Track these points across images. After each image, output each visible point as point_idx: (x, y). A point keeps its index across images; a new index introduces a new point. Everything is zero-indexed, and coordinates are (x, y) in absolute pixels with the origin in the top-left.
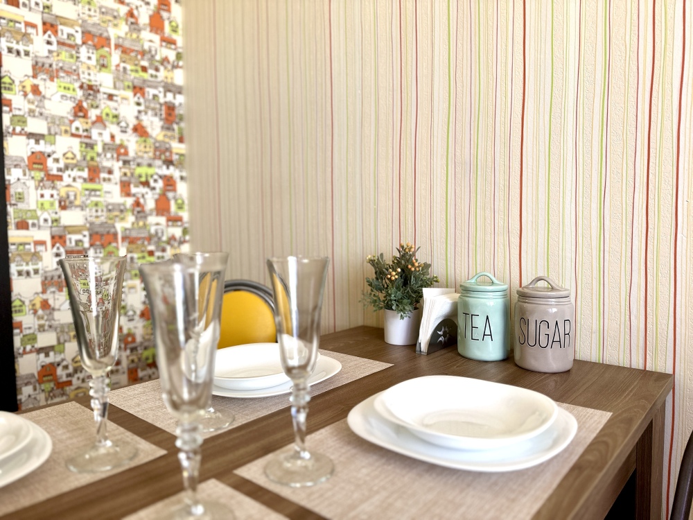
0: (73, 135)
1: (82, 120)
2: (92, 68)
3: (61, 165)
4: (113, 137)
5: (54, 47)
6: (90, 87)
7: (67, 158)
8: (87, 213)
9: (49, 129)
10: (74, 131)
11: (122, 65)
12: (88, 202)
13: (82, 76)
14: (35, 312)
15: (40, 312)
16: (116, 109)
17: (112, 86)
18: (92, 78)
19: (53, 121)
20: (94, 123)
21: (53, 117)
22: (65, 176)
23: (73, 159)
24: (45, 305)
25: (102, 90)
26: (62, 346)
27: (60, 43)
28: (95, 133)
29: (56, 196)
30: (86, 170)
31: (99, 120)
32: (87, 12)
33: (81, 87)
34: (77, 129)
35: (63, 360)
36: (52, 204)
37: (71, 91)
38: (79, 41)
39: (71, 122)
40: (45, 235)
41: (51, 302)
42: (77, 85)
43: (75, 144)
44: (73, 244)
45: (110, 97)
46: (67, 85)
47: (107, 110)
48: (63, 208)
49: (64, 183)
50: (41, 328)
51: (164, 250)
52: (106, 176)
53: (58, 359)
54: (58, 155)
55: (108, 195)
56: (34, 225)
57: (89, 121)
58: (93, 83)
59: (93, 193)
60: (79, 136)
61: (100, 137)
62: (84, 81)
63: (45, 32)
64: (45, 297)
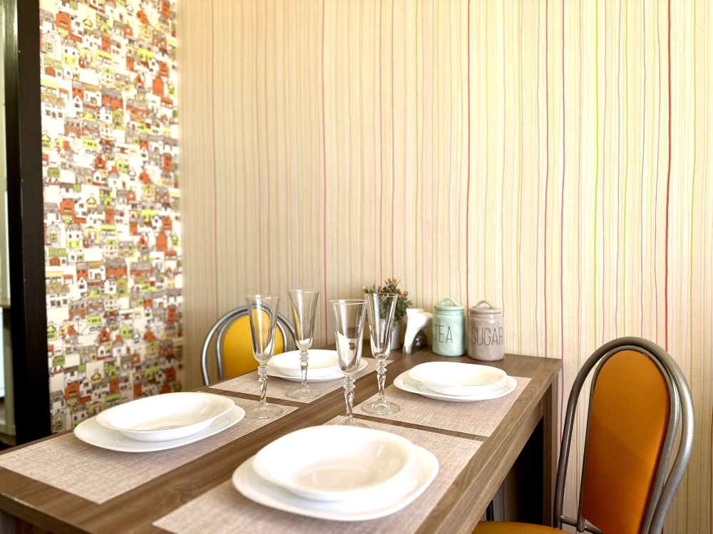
0: (95, 184)
1: (101, 170)
2: (109, 126)
3: (85, 210)
4: (124, 184)
5: (81, 109)
6: (108, 142)
7: (90, 204)
8: (104, 249)
9: (77, 180)
10: (95, 180)
11: (132, 123)
12: (105, 241)
13: (101, 133)
14: (64, 337)
15: (68, 337)
16: (127, 161)
17: (124, 141)
18: (109, 134)
19: (80, 172)
20: (110, 173)
21: (80, 169)
22: (88, 218)
23: (94, 204)
24: (72, 330)
25: (116, 144)
26: (83, 366)
27: (86, 106)
28: (110, 181)
29: (81, 237)
30: (104, 213)
31: (114, 170)
32: (106, 79)
33: (101, 143)
34: (98, 178)
35: (84, 378)
36: (78, 244)
37: (93, 146)
38: (99, 104)
39: (93, 172)
40: (71, 270)
41: (76, 328)
42: (98, 141)
43: (96, 191)
44: (93, 277)
46: (90, 141)
47: (120, 162)
48: (86, 246)
49: (87, 225)
50: (68, 351)
51: (162, 281)
52: (119, 218)
53: (81, 378)
54: (83, 201)
55: (120, 234)
56: (64, 261)
57: (107, 171)
58: (110, 139)
59: (109, 233)
60: (99, 184)
61: (115, 184)
62: (103, 137)
63: (74, 97)
64: (71, 323)
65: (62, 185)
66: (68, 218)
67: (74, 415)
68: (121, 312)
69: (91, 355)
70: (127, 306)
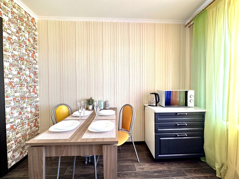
1: (19, 75)
2: (21, 64)
3: (15, 84)
4: (25, 78)
5: (14, 60)
6: (21, 68)
8: (20, 93)
9: (13, 77)
10: (18, 77)
11: (27, 64)
12: (20, 91)
13: (19, 66)
14: (10, 115)
15: (11, 115)
16: (26, 72)
17: (25, 68)
18: (21, 66)
19: (13, 75)
20: (21, 75)
22: (16, 86)
23: (17, 83)
24: (12, 113)
26: (15, 121)
27: (15, 60)
28: (21, 77)
29: (14, 90)
30: (20, 85)
32: (20, 54)
35: (15, 124)
36: (13, 92)
38: (18, 59)
39: (17, 75)
40: (12, 98)
41: (13, 112)
42: (18, 68)
43: (18, 79)
44: (17, 100)
45: (24, 70)
46: (16, 68)
47: (24, 73)
48: (15, 93)
49: (16, 88)
50: (11, 118)
51: (34, 99)
52: (24, 86)
53: (14, 124)
54: (15, 82)
55: (24, 89)
56: (9, 97)
59: (21, 89)
61: (23, 78)
63: (12, 57)
64: (11, 111)
65: (9, 78)
66: (11, 86)
67: (12, 133)
68: (24, 107)
69: (17, 118)
70: (26, 106)
